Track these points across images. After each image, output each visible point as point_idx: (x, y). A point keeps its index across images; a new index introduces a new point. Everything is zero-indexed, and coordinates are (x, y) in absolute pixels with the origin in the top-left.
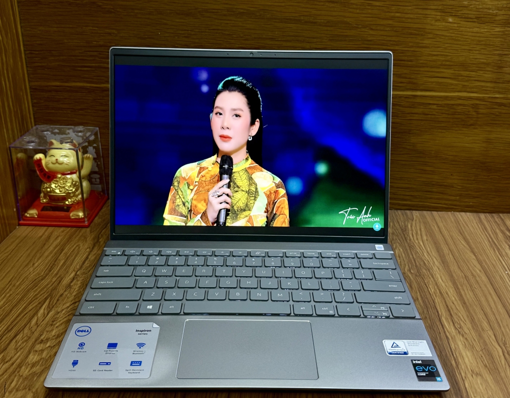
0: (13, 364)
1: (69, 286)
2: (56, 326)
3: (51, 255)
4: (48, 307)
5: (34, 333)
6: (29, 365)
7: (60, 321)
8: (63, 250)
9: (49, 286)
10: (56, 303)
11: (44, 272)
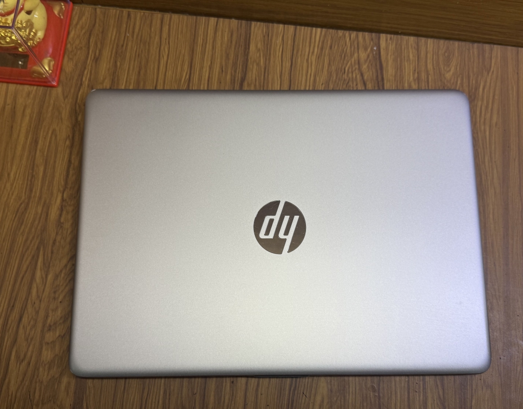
0: (29, 364)
1: (59, 224)
2: (60, 300)
3: (26, 154)
4: (44, 264)
5: (37, 312)
6: (45, 365)
7: (62, 291)
8: (36, 142)
9: (37, 222)
10: (51, 258)
11: (25, 194)
